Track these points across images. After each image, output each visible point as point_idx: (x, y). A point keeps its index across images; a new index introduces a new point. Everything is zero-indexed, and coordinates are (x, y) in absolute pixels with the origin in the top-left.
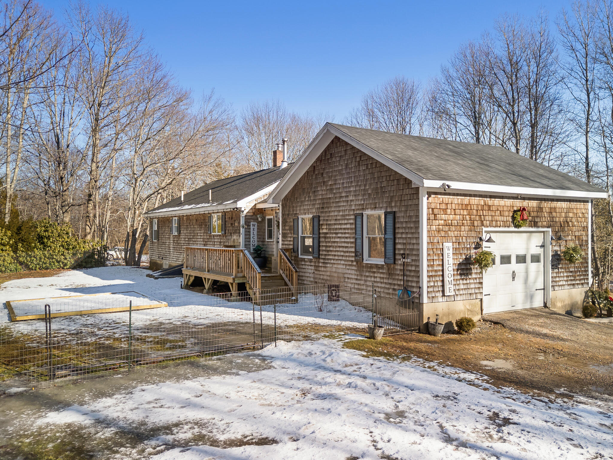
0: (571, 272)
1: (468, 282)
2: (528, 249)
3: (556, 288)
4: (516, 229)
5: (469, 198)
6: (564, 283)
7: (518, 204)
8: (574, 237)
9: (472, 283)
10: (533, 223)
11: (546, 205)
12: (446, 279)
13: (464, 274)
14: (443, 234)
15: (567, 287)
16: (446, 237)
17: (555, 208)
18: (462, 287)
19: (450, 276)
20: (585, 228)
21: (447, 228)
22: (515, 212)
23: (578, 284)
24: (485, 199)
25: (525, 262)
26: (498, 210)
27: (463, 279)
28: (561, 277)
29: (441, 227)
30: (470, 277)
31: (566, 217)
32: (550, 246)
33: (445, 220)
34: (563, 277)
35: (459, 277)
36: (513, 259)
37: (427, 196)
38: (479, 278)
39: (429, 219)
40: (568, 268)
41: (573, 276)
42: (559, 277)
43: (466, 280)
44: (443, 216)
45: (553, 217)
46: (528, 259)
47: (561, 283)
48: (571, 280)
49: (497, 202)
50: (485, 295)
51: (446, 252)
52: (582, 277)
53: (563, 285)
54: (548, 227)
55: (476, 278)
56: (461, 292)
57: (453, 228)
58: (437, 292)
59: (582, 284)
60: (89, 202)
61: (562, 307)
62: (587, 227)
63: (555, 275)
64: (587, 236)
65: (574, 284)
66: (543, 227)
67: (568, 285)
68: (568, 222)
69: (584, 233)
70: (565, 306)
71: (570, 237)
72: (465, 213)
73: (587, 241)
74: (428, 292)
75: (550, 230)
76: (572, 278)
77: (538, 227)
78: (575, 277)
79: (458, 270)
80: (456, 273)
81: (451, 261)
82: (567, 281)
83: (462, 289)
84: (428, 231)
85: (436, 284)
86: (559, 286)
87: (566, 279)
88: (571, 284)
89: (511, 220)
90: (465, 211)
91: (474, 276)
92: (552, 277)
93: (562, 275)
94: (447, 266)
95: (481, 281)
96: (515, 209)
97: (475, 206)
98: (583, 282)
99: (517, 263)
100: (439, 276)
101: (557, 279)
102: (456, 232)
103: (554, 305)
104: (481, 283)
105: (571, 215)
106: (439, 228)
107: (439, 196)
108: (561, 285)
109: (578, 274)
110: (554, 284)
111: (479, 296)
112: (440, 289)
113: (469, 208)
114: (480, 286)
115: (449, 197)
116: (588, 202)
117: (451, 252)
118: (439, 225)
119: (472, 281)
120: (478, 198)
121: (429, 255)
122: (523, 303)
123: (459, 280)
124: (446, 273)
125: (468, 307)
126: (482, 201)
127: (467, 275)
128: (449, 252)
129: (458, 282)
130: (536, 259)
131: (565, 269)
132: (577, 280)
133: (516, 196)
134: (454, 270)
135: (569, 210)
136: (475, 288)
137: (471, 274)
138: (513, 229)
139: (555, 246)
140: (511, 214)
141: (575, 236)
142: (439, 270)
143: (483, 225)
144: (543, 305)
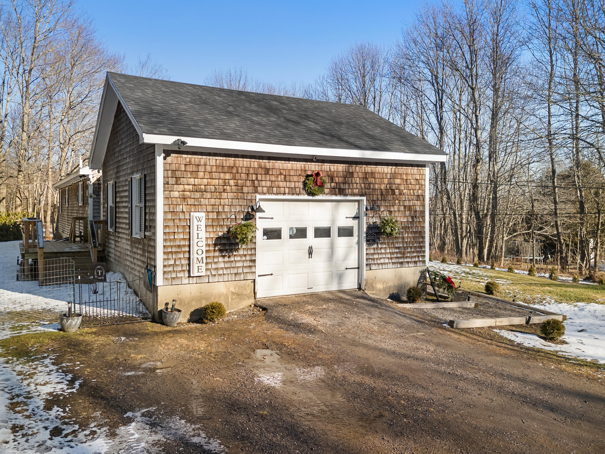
0: (399, 248)
1: (232, 259)
2: (333, 221)
3: (373, 267)
4: (311, 198)
5: (233, 159)
6: (387, 261)
7: (314, 167)
8: (402, 208)
9: (239, 261)
10: (337, 190)
11: (358, 169)
12: (194, 256)
13: (226, 250)
14: (190, 202)
15: (391, 266)
16: (197, 206)
17: (372, 173)
18: (222, 265)
19: (200, 252)
20: (420, 198)
21: (198, 195)
22: (308, 176)
23: (408, 262)
24: (261, 161)
25: (329, 236)
26: (281, 174)
27: (224, 257)
28: (381, 253)
29: (188, 193)
30: (235, 253)
31: (390, 184)
32: (365, 218)
33: (195, 185)
34: (385, 254)
35: (217, 254)
36: (310, 233)
37: (163, 155)
38: (251, 255)
39: (166, 183)
40: (393, 243)
41: (400, 253)
42: (378, 253)
43: (229, 257)
44: (192, 181)
45: (369, 184)
46: (334, 232)
47: (382, 261)
48: (398, 258)
49: (279, 164)
50: (259, 276)
51: (195, 223)
52: (414, 254)
53: (385, 264)
54: (361, 195)
55: (245, 255)
56: (221, 272)
57: (209, 195)
58: (180, 271)
59: (415, 262)
60: (20, 173)
61: (384, 289)
62: (423, 196)
63: (372, 251)
64: (424, 206)
65: (401, 263)
66: (354, 195)
67: (393, 263)
68: (393, 191)
69: (419, 203)
70: (390, 287)
71: (396, 207)
72: (228, 176)
73: (423, 212)
74: (164, 273)
75: (364, 198)
76: (399, 255)
77: (346, 195)
78: (404, 254)
79: (215, 245)
80: (212, 248)
81: (203, 234)
82: (391, 258)
83: (222, 268)
84: (166, 198)
85: (177, 263)
86: (379, 264)
87: (389, 256)
88: (397, 263)
89: (301, 186)
90: (227, 174)
91: (241, 252)
92: (367, 254)
93: (383, 251)
94: (196, 240)
95: (253, 258)
96: (309, 173)
97: (244, 169)
98: (417, 259)
99: (316, 237)
100: (184, 252)
101: (376, 256)
102: (213, 200)
103: (373, 288)
104: (254, 261)
105: (398, 181)
106: (183, 195)
107: (185, 156)
108: (382, 264)
109: (409, 250)
110: (371, 262)
111: (250, 277)
112: (186, 268)
113: (234, 171)
114: (251, 264)
115: (200, 157)
116: (424, 166)
117: (203, 223)
118: (184, 191)
119: (239, 258)
120: (248, 160)
121: (165, 227)
122: (327, 285)
123: (218, 257)
124: (194, 248)
125: (232, 289)
126: (255, 163)
127: (231, 251)
128: (199, 223)
129: (216, 260)
130: (346, 232)
131: (388, 245)
132: (407, 257)
133: (311, 158)
134: (208, 245)
135: (394, 176)
136: (243, 267)
137: (237, 250)
138: (306, 197)
139: (372, 217)
140: (302, 179)
141: (405, 206)
142: (184, 246)
143: (256, 192)
144: (357, 287)
